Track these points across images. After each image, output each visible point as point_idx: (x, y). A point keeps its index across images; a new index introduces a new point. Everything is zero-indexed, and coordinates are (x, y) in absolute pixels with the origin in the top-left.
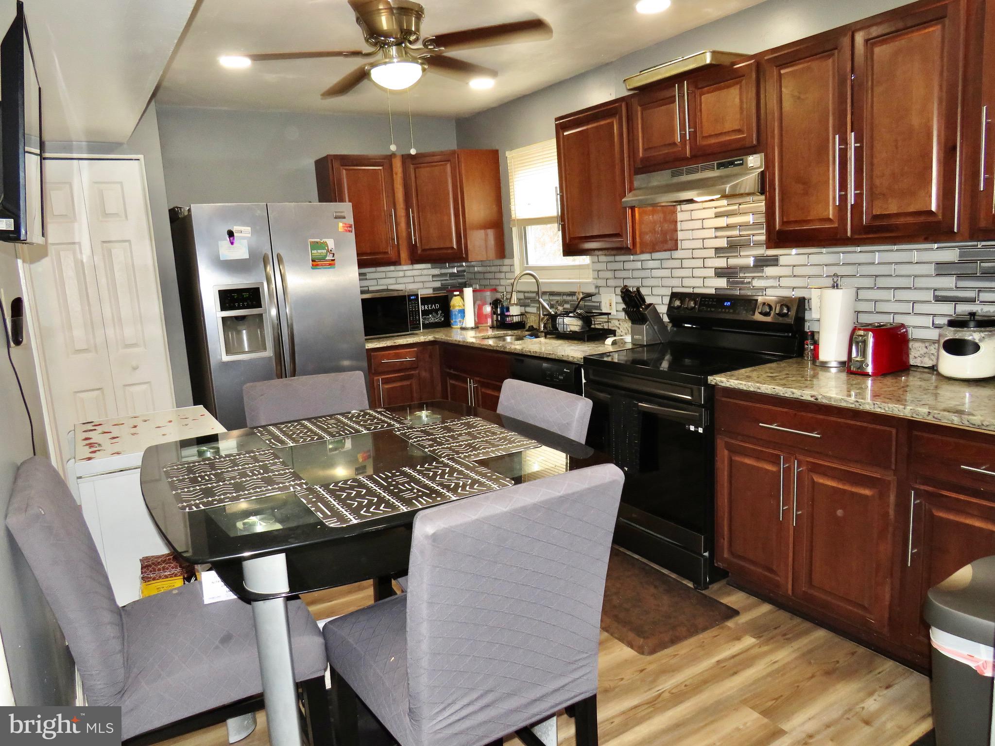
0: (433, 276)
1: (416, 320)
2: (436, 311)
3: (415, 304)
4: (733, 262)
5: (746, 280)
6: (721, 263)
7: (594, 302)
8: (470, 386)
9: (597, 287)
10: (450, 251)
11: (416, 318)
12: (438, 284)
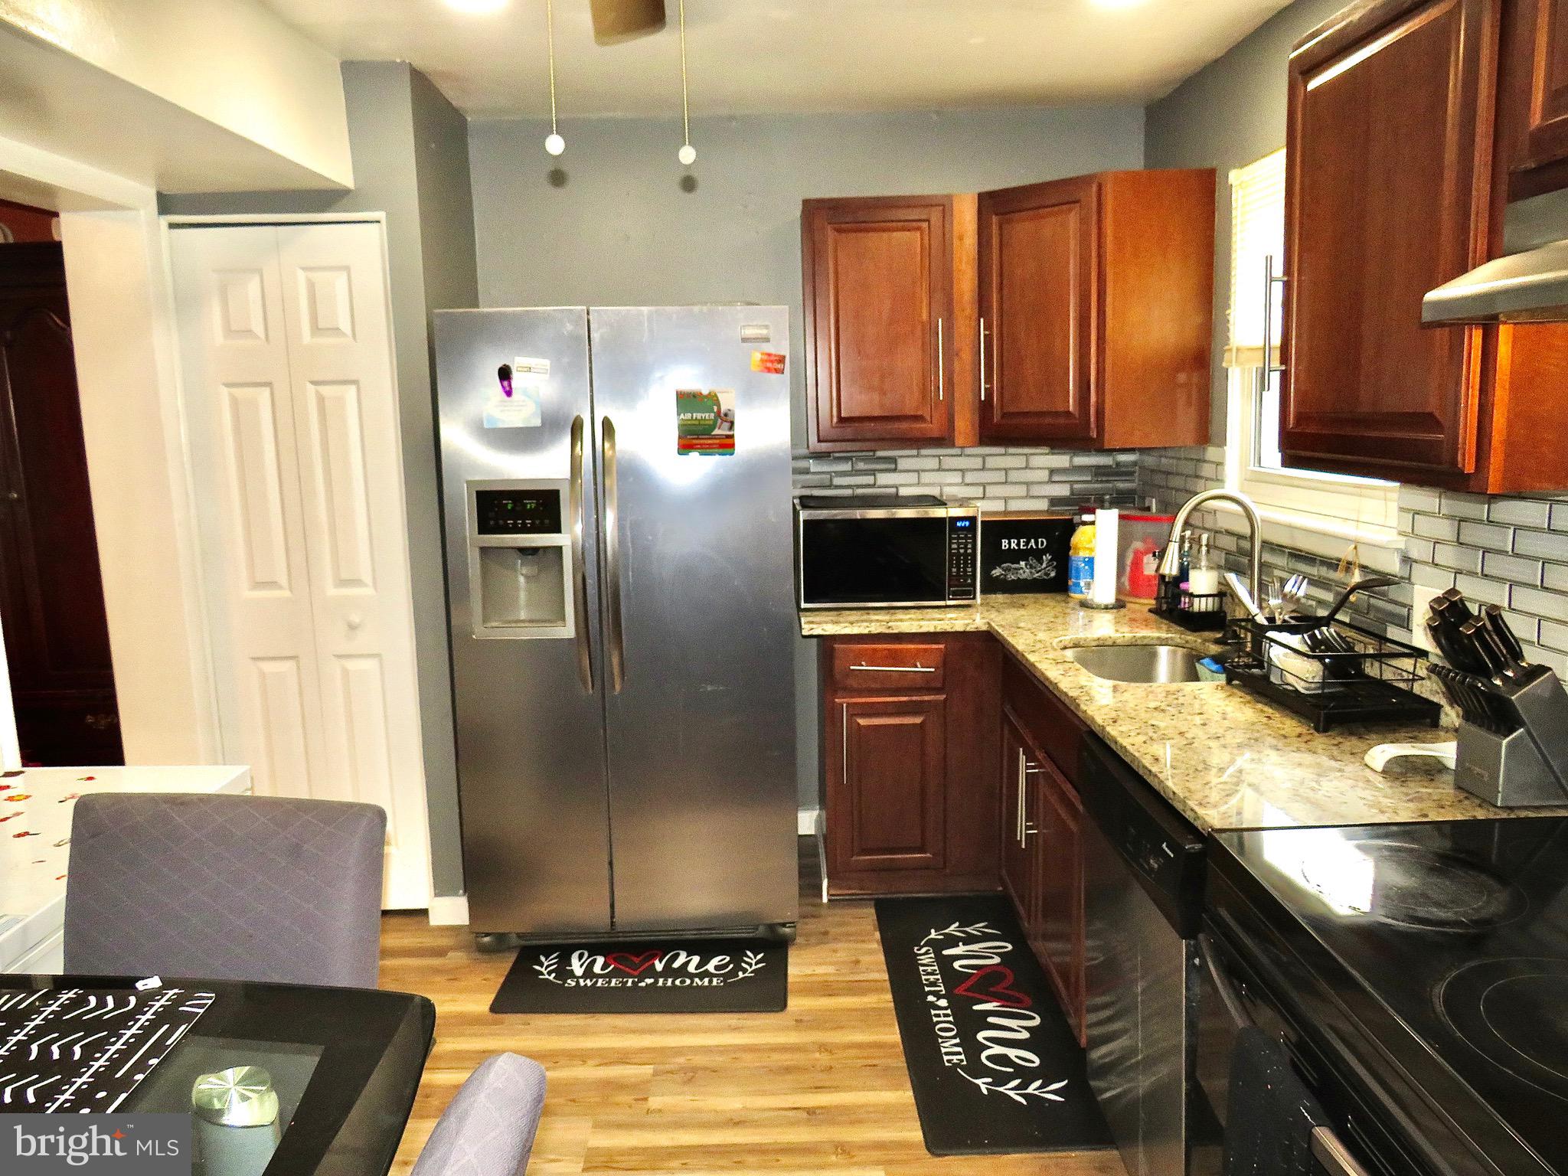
0: (1052, 471)
1: (966, 576)
2: (1037, 554)
3: (966, 538)
9: (1407, 560)
10: (1062, 421)
11: (965, 571)
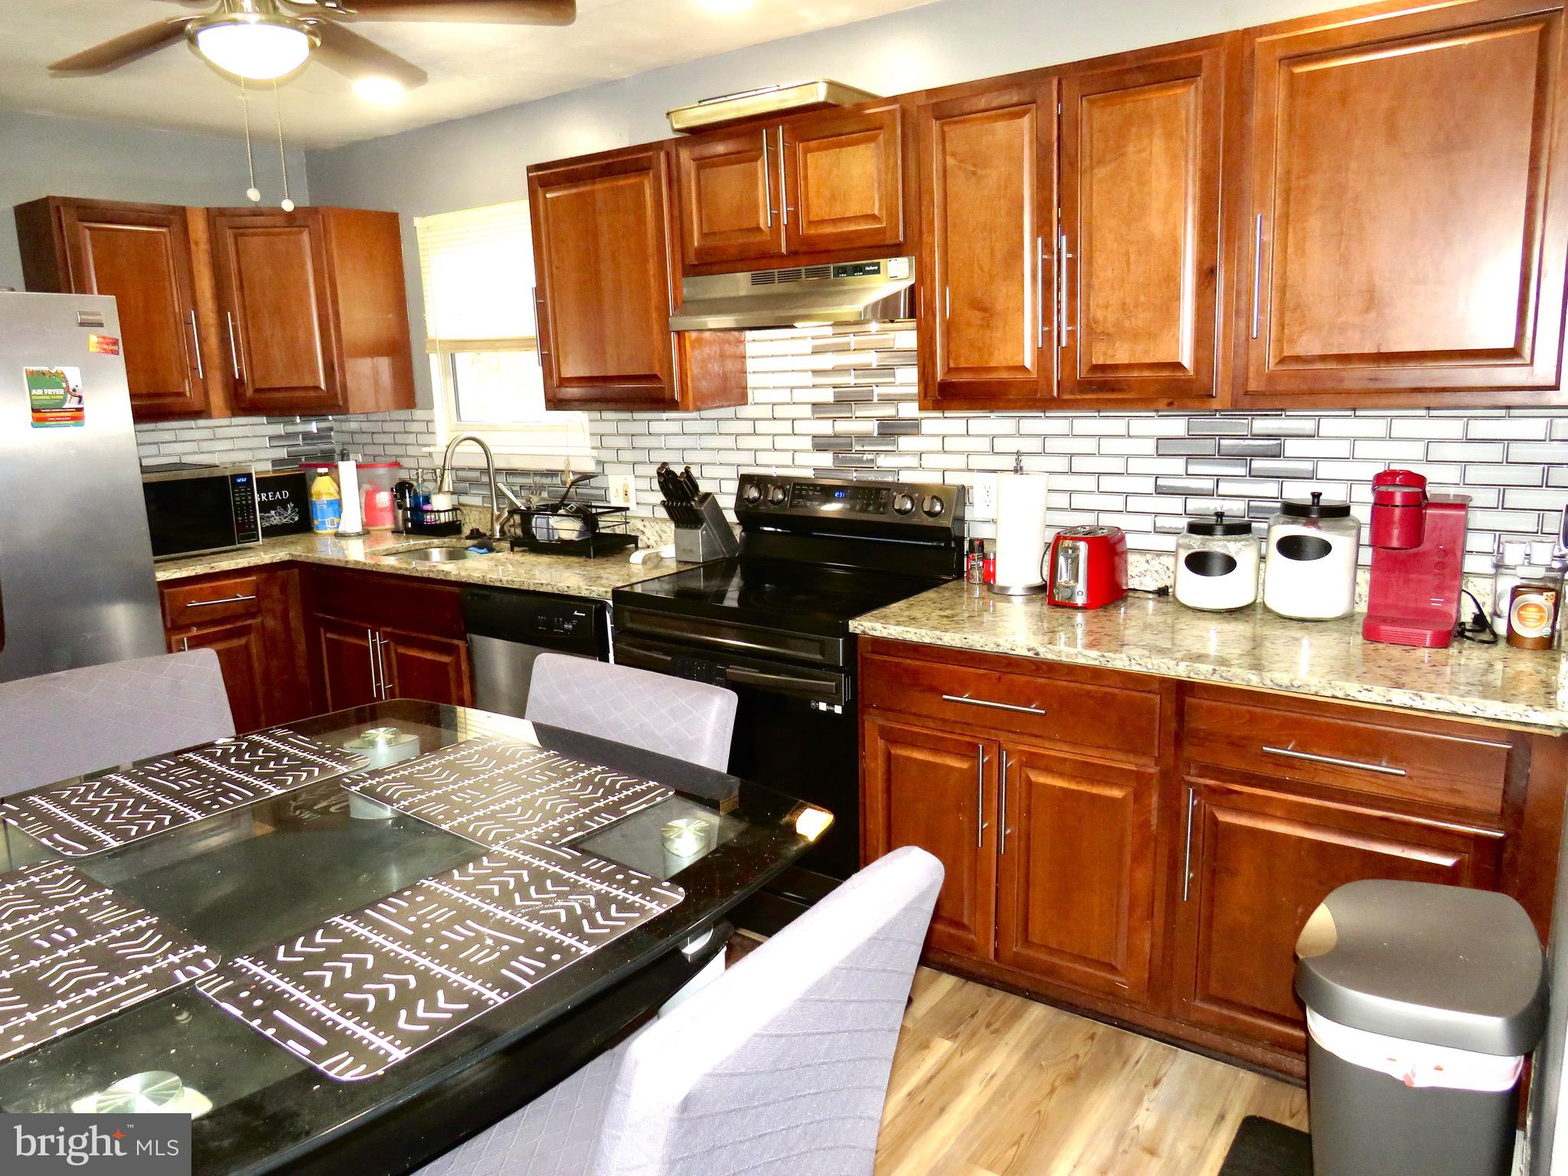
0: (271, 438)
1: (250, 523)
2: (283, 503)
3: (246, 491)
4: (843, 427)
5: (866, 457)
6: (825, 428)
7: (592, 488)
8: (374, 644)
9: (600, 463)
10: (312, 394)
11: (249, 519)
12: (283, 453)
